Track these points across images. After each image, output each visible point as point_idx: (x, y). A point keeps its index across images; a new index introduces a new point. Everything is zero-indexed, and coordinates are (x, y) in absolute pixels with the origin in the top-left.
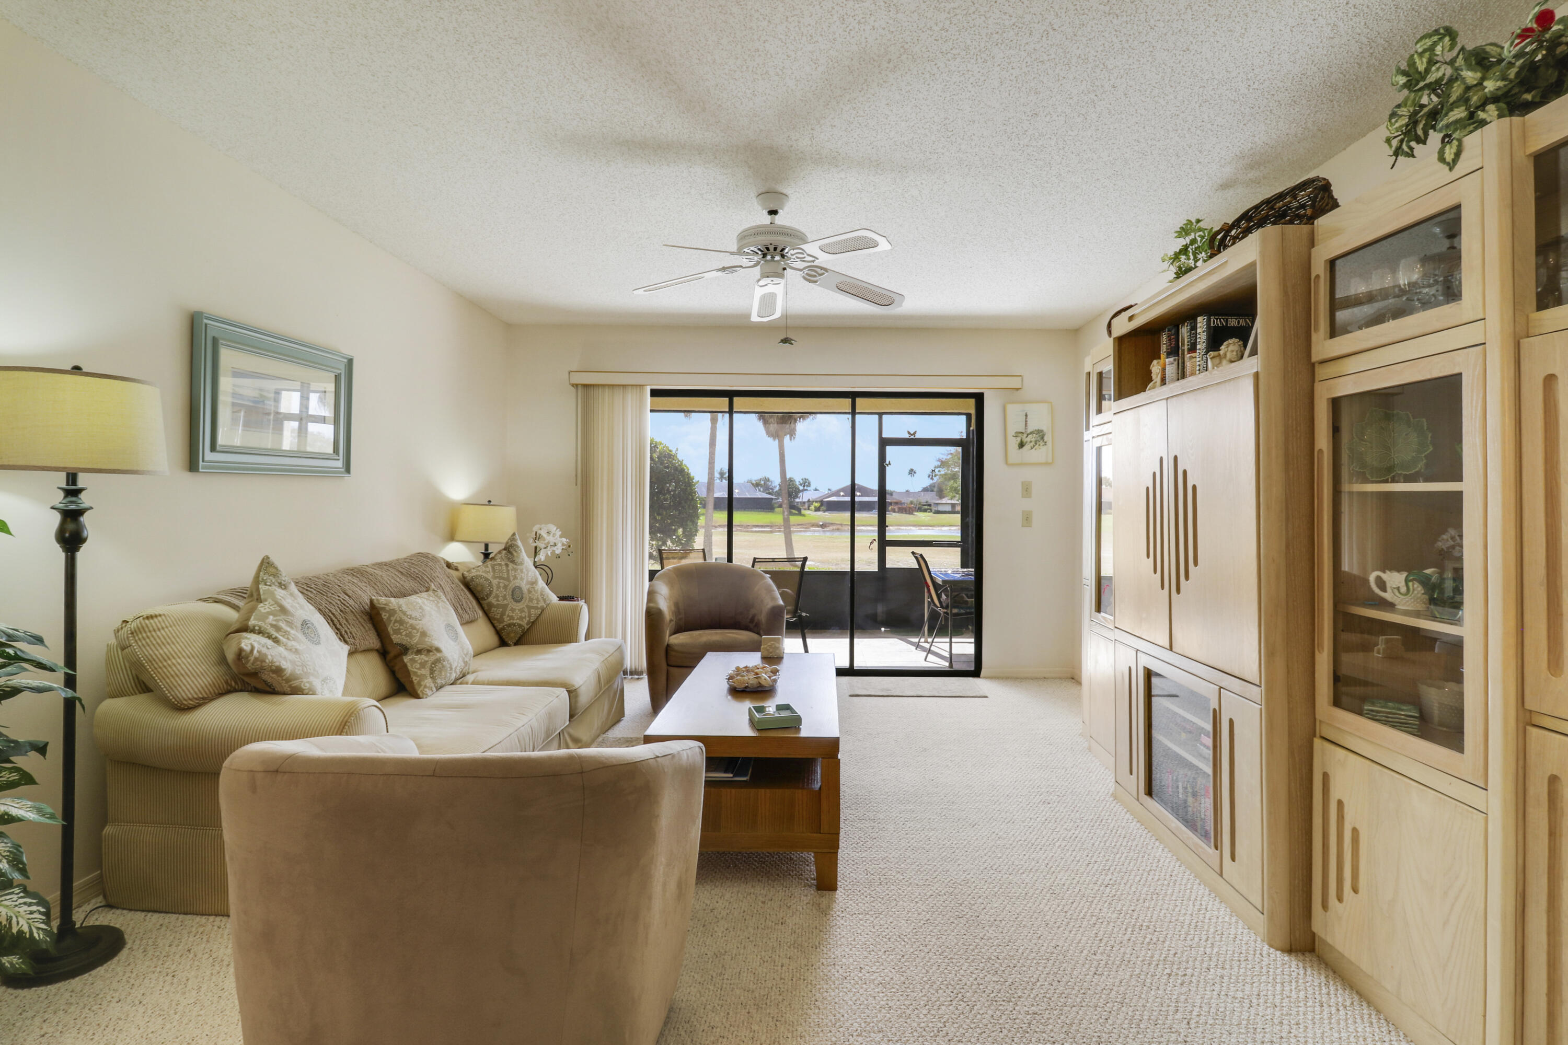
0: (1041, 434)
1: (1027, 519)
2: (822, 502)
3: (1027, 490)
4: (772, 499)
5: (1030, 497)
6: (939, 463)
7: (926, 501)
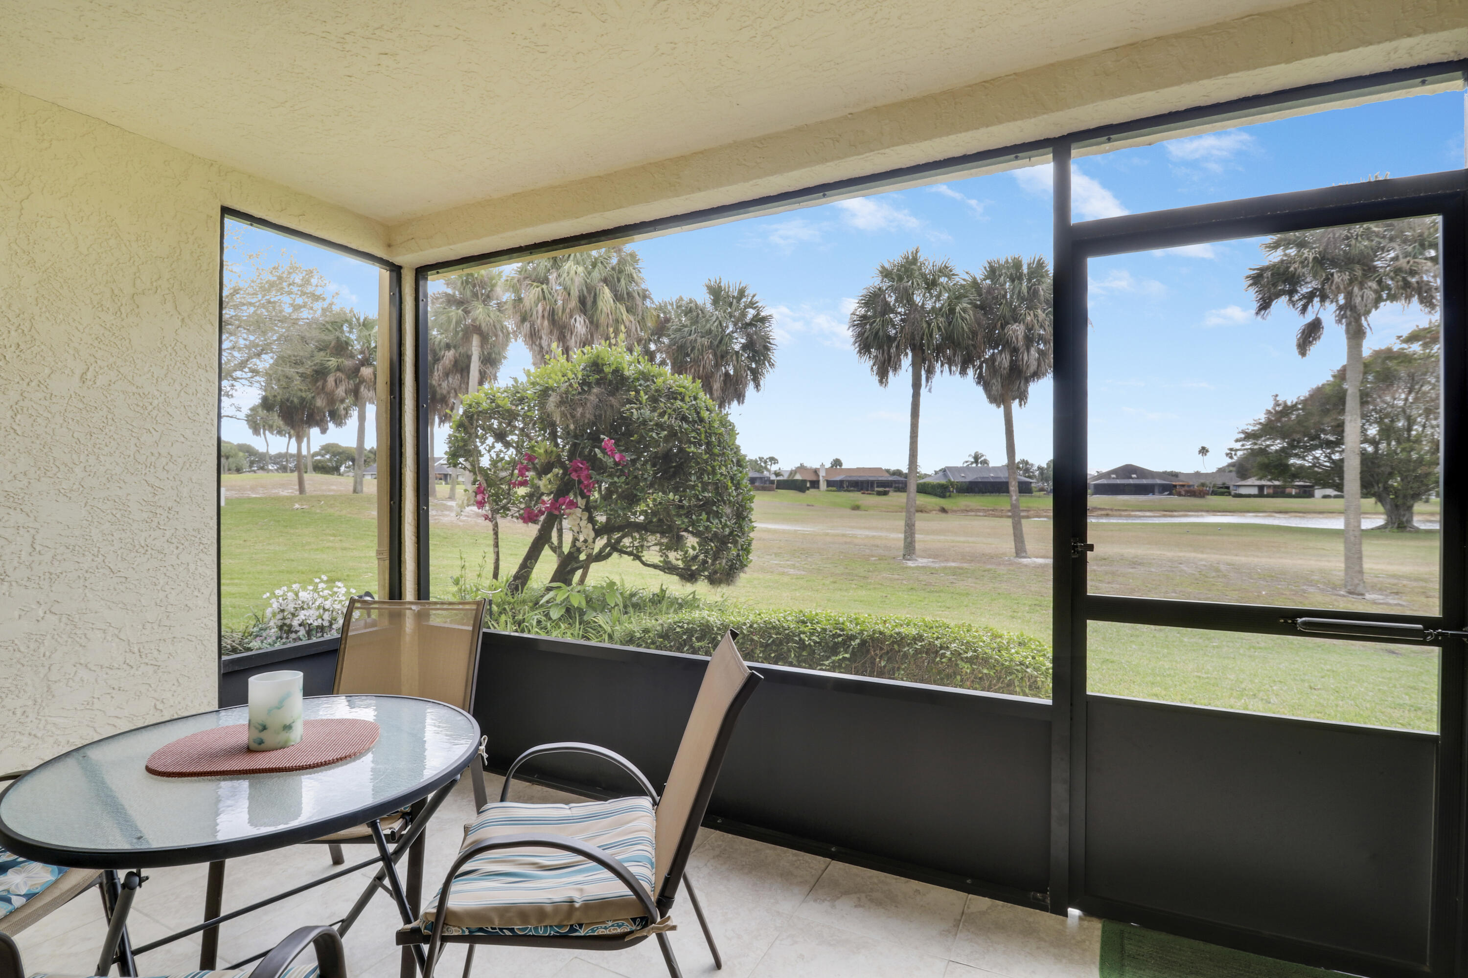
4: (1031, 483)
6: (1243, 436)
7: (1224, 484)
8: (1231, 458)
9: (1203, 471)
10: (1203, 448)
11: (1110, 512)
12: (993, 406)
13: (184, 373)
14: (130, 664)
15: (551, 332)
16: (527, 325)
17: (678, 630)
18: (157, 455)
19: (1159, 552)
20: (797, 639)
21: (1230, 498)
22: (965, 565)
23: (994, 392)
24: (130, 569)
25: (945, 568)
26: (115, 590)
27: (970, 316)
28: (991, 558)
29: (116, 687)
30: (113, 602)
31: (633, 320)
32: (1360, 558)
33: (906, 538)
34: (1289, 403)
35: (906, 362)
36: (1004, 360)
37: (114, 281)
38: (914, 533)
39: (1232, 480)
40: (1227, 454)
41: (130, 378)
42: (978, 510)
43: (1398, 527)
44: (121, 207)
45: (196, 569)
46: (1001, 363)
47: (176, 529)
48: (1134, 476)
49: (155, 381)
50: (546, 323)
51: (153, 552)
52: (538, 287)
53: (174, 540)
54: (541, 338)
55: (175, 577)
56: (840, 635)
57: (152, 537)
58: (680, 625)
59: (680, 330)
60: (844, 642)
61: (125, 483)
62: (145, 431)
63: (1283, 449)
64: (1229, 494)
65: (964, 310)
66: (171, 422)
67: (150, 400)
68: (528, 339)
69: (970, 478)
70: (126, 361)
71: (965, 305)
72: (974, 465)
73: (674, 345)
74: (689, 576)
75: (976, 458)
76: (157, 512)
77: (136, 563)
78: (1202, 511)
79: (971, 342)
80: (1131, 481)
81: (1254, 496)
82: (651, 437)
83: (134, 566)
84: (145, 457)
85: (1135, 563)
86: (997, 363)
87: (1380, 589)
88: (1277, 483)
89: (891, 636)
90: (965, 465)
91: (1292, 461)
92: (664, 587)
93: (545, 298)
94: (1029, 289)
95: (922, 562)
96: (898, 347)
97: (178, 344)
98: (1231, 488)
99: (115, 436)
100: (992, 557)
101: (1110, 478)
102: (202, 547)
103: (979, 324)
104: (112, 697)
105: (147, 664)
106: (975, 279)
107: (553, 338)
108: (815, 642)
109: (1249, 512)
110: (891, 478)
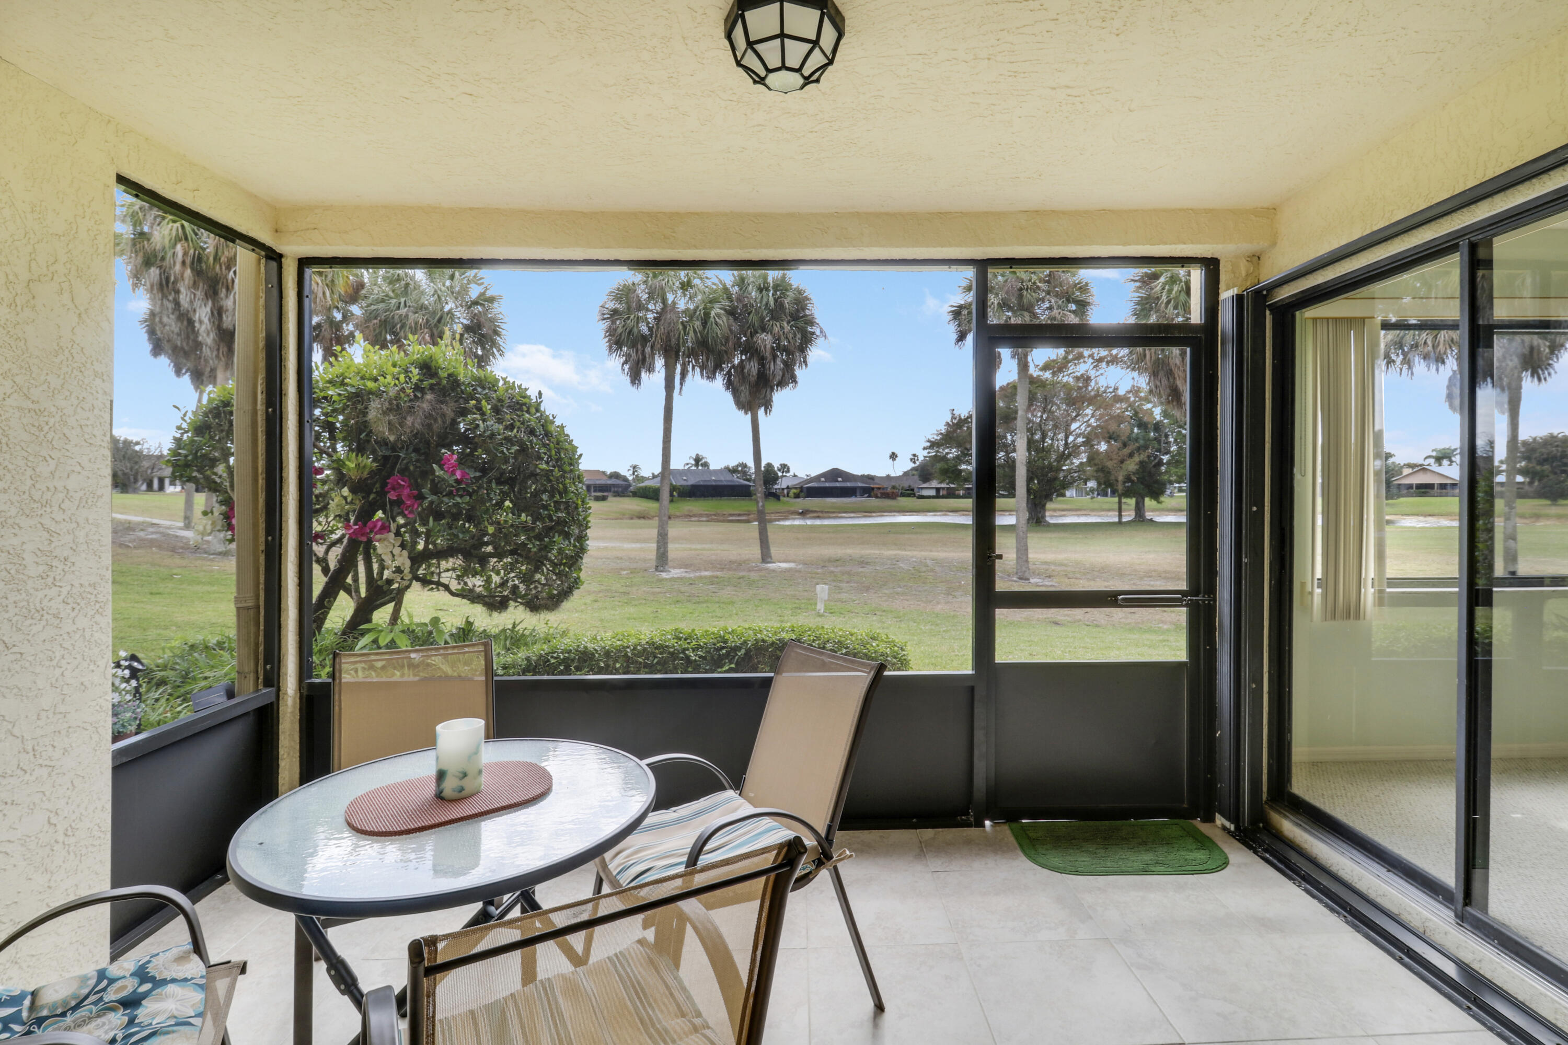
2: (801, 489)
4: (749, 486)
6: (928, 444)
7: (909, 486)
8: (914, 463)
9: (893, 475)
10: (893, 453)
11: (820, 514)
12: (741, 413)
13: (81, 383)
14: (25, 768)
15: (195, 285)
16: (154, 272)
17: (553, 661)
18: (53, 490)
19: (877, 552)
20: (682, 655)
21: (915, 499)
22: (719, 574)
23: (743, 399)
24: (26, 642)
25: (701, 577)
26: (9, 670)
27: (724, 321)
28: (738, 565)
29: (9, 801)
30: (7, 688)
31: (320, 282)
32: (1027, 550)
33: (658, 548)
34: (962, 417)
35: (659, 363)
36: (753, 367)
37: (9, 263)
38: (667, 543)
39: (916, 483)
40: (911, 460)
41: (25, 391)
42: (701, 515)
43: (1037, 522)
44: (15, 167)
45: (92, 635)
46: (749, 370)
47: (72, 585)
48: (840, 479)
49: (50, 394)
50: (188, 272)
51: (49, 617)
52: (174, 222)
53: (70, 600)
54: (178, 292)
55: (71, 648)
56: (724, 648)
57: (48, 598)
58: (555, 655)
59: (383, 301)
60: (728, 653)
61: (20, 528)
62: (41, 459)
63: (957, 457)
64: (914, 495)
65: (718, 315)
66: (67, 447)
67: (46, 419)
68: (155, 291)
69: (692, 481)
70: (21, 367)
71: (719, 310)
72: (693, 468)
73: (376, 318)
74: (496, 604)
75: (698, 460)
76: (54, 564)
77: (32, 633)
78: (894, 511)
79: (723, 348)
80: (838, 485)
81: (933, 497)
82: (502, 452)
83: (29, 638)
84: (40, 493)
85: (863, 563)
86: (746, 371)
87: (1039, 574)
88: (952, 486)
89: (773, 643)
90: (687, 467)
91: (963, 467)
92: (471, 620)
93: (186, 239)
94: (776, 301)
95: (675, 573)
96: (652, 347)
97: (75, 346)
98: (916, 490)
99: (10, 467)
100: (740, 564)
101: (820, 481)
102: (98, 605)
103: (731, 330)
104: (5, 815)
105: (41, 766)
106: (724, 285)
107: (198, 293)
108: (700, 657)
109: (929, 511)
110: (609, 482)
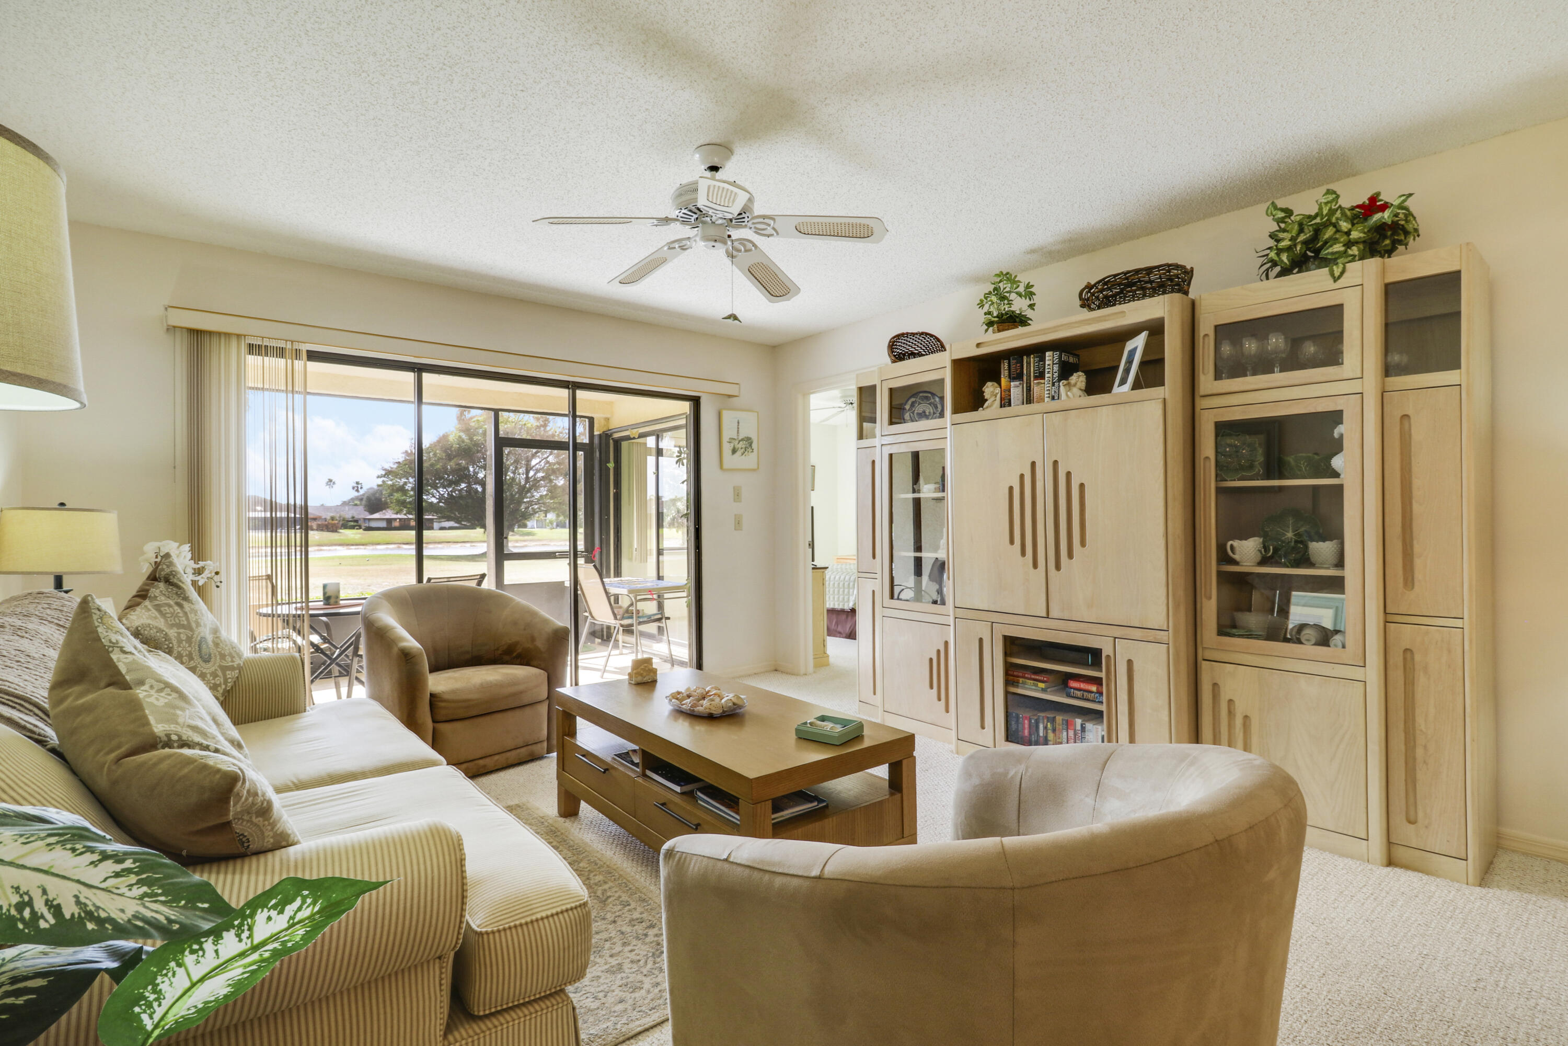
0: (749, 441)
1: (738, 524)
3: (737, 495)
5: (740, 501)
7: (353, 517)
8: (357, 491)
9: (332, 504)
10: (331, 481)
21: (361, 531)
39: (361, 513)
40: (355, 488)
64: (360, 527)
81: (384, 529)
98: (361, 521)
